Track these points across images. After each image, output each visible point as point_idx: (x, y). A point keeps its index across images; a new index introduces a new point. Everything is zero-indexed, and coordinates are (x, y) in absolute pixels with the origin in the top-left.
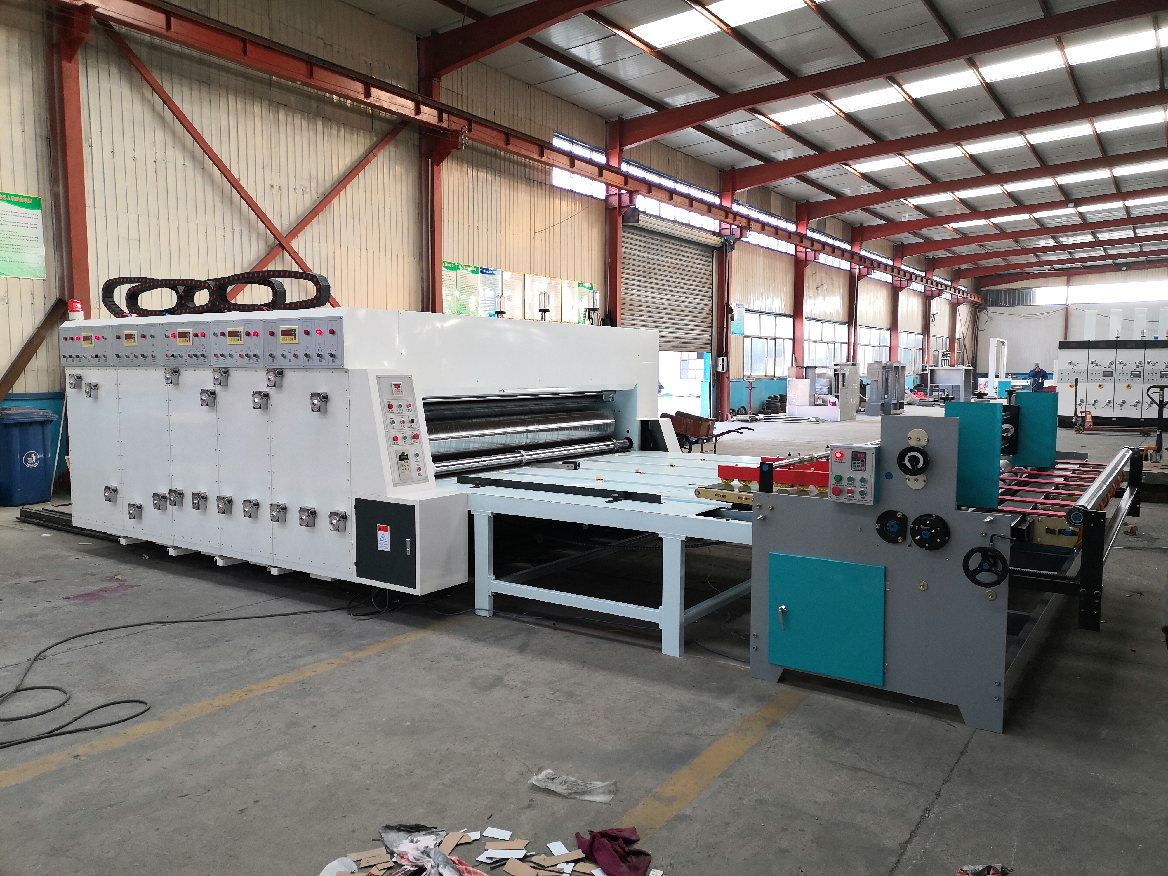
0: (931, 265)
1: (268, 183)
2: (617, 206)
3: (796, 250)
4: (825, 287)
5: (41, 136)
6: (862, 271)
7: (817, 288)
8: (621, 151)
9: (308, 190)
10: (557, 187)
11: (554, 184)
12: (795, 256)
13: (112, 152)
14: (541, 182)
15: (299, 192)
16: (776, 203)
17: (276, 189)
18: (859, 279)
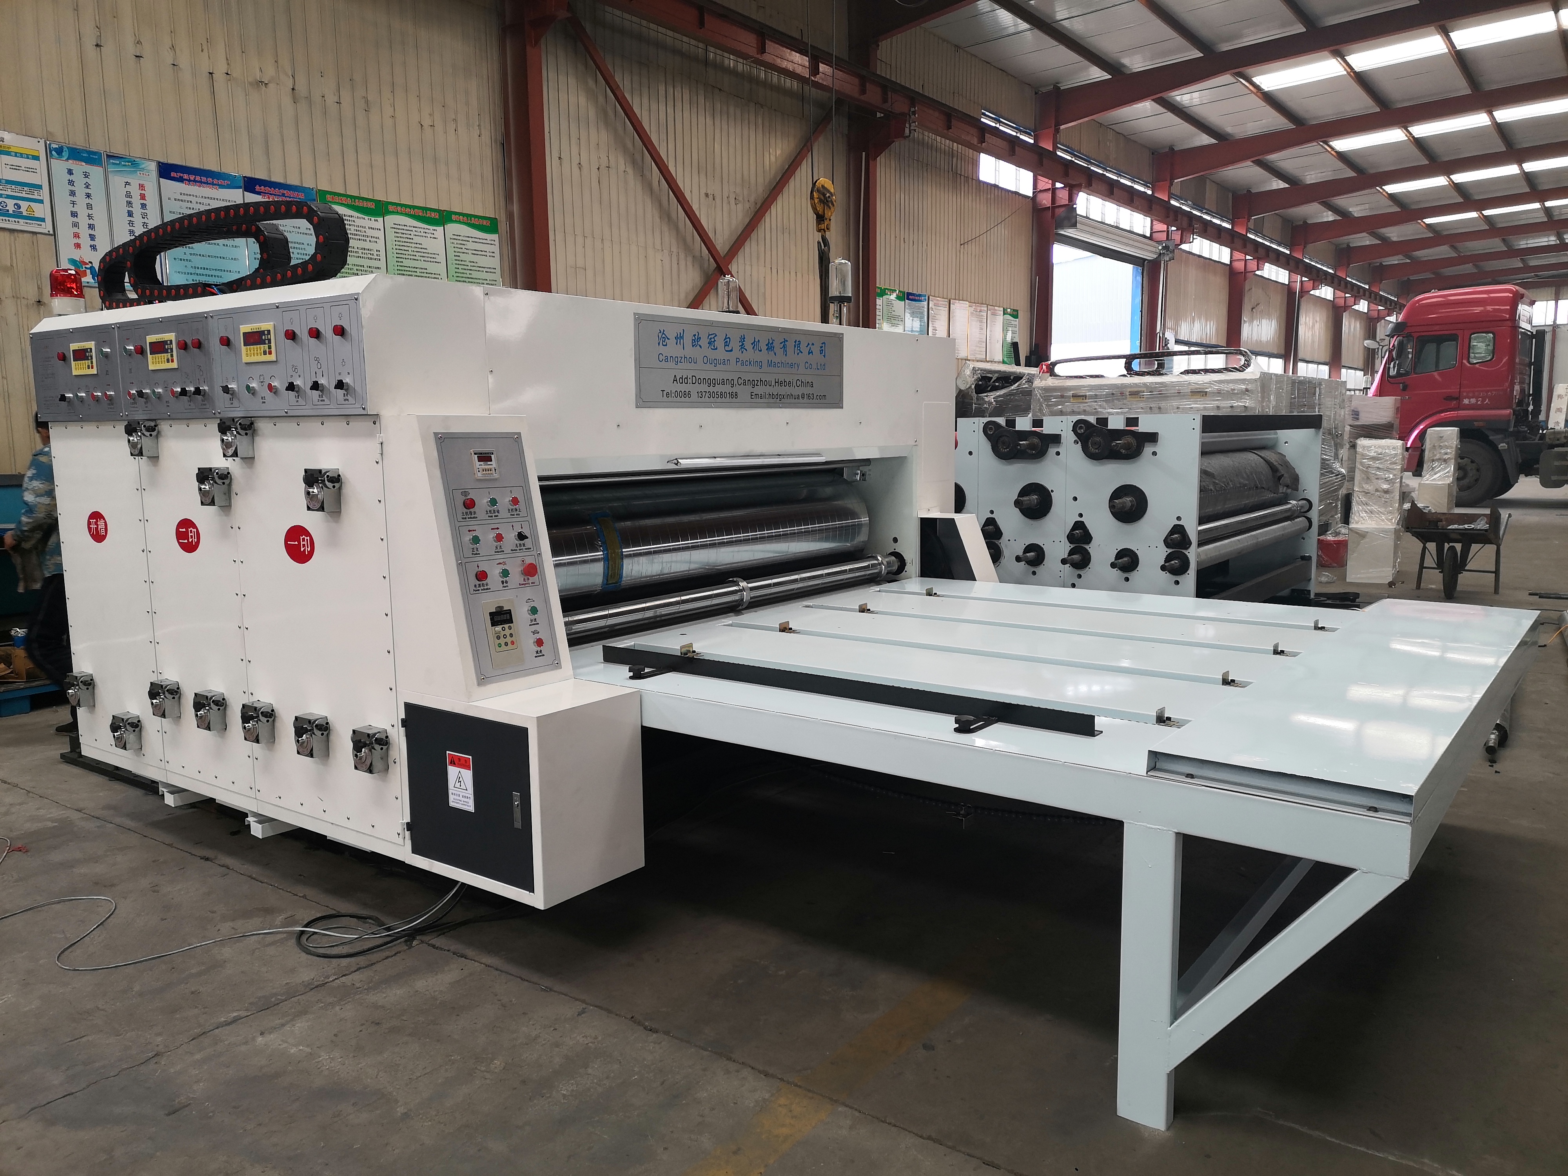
0: (1378, 274)
1: (703, 191)
2: (1049, 205)
3: (1231, 258)
4: (1261, 307)
5: (496, 141)
6: (1305, 284)
7: (1252, 309)
8: (1057, 131)
9: (741, 199)
10: (984, 183)
11: (981, 178)
12: (1230, 266)
13: (560, 158)
14: (968, 177)
15: (732, 201)
16: (1211, 195)
17: (711, 197)
18: (1301, 297)
